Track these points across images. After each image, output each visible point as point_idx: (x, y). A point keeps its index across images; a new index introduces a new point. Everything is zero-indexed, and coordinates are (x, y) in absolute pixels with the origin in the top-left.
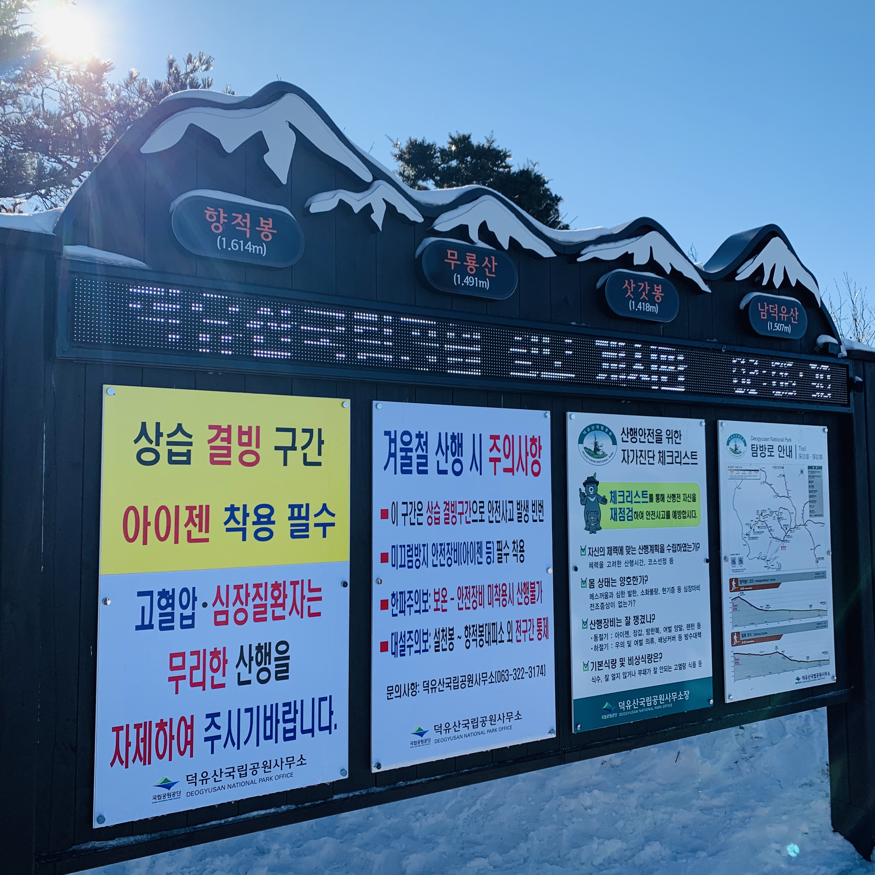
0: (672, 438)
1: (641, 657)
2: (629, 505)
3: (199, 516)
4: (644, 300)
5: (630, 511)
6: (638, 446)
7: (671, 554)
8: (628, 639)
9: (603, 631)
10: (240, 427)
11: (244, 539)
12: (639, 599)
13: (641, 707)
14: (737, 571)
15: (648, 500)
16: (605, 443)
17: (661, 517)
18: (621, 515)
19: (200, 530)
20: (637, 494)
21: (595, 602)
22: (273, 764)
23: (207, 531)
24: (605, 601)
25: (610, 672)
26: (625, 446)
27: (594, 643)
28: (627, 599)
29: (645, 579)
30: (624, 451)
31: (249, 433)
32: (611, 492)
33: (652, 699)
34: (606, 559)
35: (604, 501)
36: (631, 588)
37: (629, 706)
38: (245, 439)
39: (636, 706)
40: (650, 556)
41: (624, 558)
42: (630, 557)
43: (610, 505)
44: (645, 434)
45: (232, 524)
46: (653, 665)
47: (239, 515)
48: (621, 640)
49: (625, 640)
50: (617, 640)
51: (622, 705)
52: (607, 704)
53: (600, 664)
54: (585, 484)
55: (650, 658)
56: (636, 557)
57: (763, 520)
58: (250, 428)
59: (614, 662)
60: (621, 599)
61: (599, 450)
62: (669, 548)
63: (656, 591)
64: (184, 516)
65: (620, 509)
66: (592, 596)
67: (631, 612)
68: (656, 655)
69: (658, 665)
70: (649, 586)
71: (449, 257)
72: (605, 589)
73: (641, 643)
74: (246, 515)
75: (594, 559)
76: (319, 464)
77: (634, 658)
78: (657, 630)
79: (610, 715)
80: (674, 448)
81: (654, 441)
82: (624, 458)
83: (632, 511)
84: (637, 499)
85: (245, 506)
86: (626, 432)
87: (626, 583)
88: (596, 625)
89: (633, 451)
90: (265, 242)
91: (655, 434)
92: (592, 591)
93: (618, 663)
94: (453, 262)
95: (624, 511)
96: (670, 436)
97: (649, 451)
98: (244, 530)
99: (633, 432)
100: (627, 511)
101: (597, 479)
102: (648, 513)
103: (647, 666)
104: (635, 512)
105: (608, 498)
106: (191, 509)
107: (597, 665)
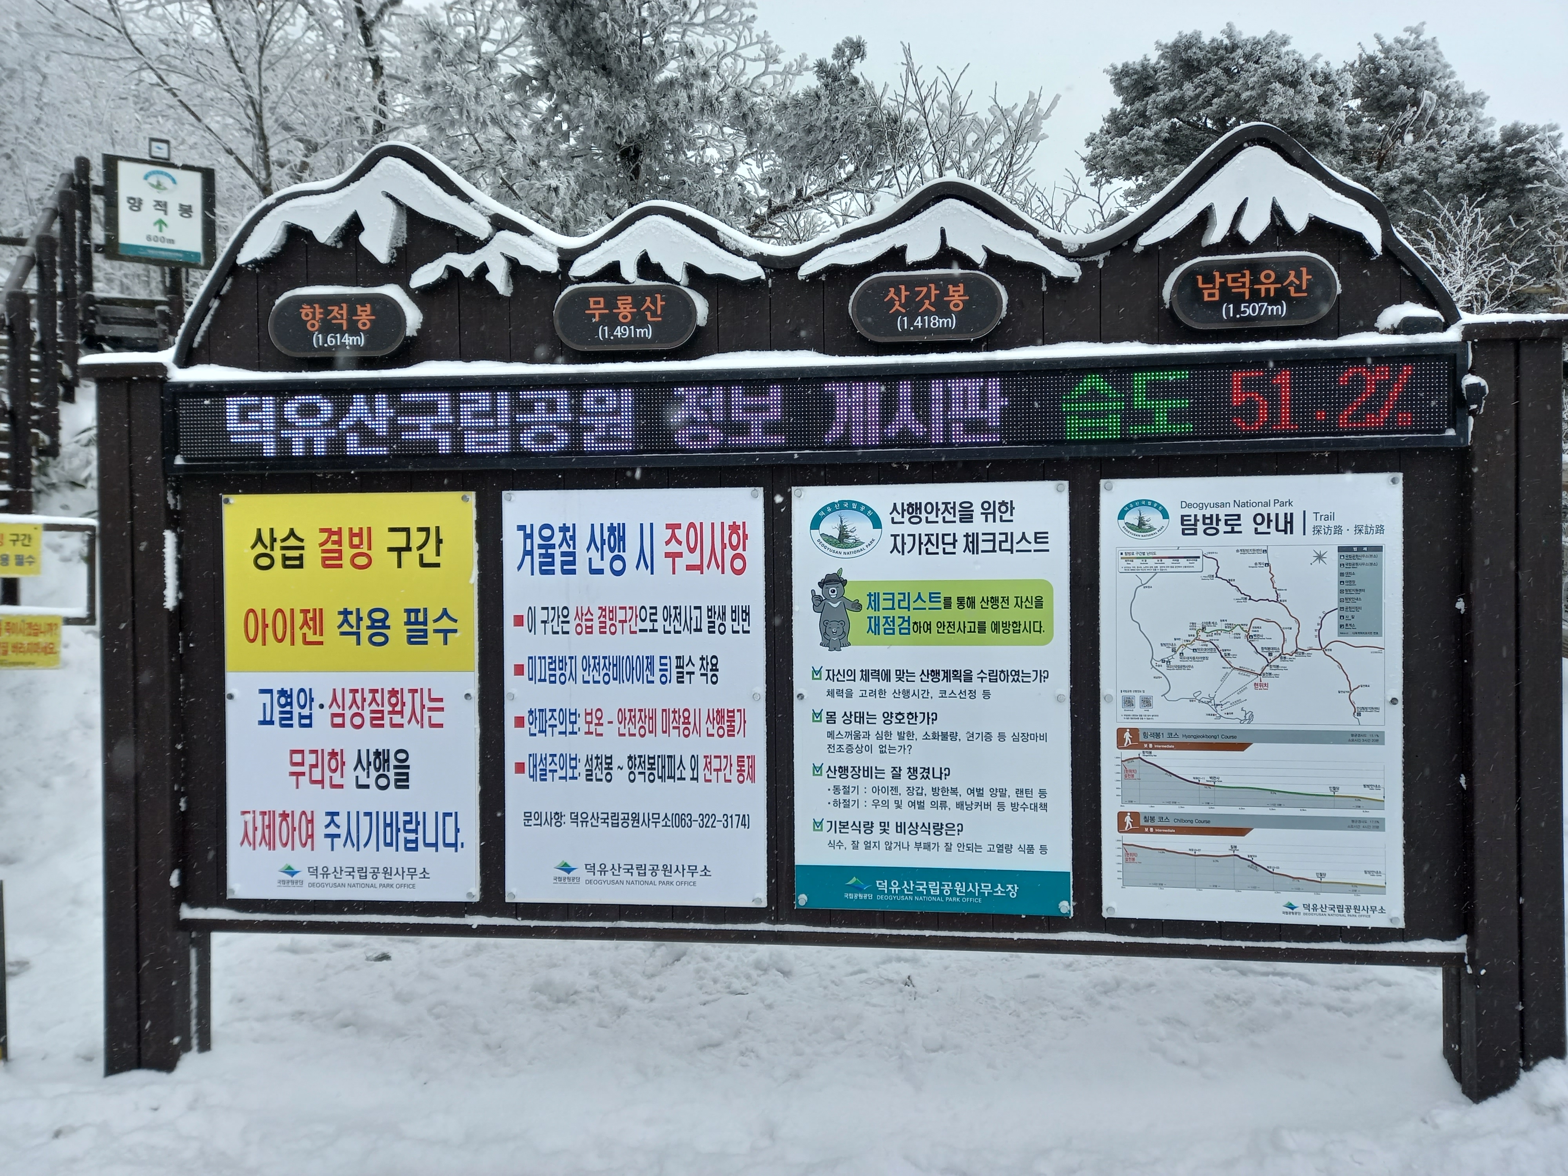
0: (994, 513)
1: (920, 825)
2: (905, 613)
3: (314, 619)
4: (928, 313)
5: (904, 621)
6: (923, 529)
7: (987, 684)
8: (897, 798)
9: (850, 782)
10: (351, 529)
11: (358, 643)
12: (919, 744)
13: (916, 893)
14: (1135, 717)
15: (941, 605)
16: (860, 527)
17: (967, 629)
18: (887, 626)
19: (315, 633)
20: (919, 596)
21: (837, 742)
22: (394, 872)
23: (321, 635)
24: (855, 743)
25: (862, 837)
26: (898, 529)
27: (832, 797)
28: (895, 741)
29: (930, 718)
30: (895, 536)
31: (360, 535)
32: (870, 595)
33: (941, 885)
34: (859, 685)
35: (857, 606)
36: (905, 728)
37: (895, 888)
38: (356, 541)
39: (909, 890)
40: (943, 685)
41: (894, 685)
42: (903, 686)
43: (866, 612)
44: (938, 510)
45: (345, 628)
46: (943, 839)
47: (352, 619)
48: (882, 797)
49: (892, 798)
50: (875, 796)
51: (882, 885)
52: (854, 879)
53: (844, 825)
54: (821, 584)
55: (938, 828)
56: (917, 685)
57: (1208, 639)
58: (361, 529)
59: (869, 827)
60: (884, 742)
61: (848, 537)
62: (982, 675)
63: (954, 736)
64: (299, 619)
65: (886, 618)
66: (831, 734)
67: (904, 761)
68: (950, 827)
69: (954, 840)
70: (937, 726)
71: (592, 306)
72: (854, 727)
73: (921, 805)
74: (359, 619)
75: (835, 686)
76: (437, 565)
77: (907, 825)
78: (954, 791)
79: (860, 896)
80: (998, 527)
81: (957, 519)
82: (895, 546)
83: (908, 621)
84: (919, 604)
85: (358, 610)
86: (900, 509)
87: (894, 720)
88: (838, 774)
89: (914, 536)
90: (363, 331)
91: (958, 508)
92: (831, 727)
93: (877, 828)
94: (597, 312)
95: (893, 621)
96: (991, 510)
97: (943, 535)
98: (358, 634)
99: (914, 509)
100: (898, 621)
101: (844, 576)
102: (940, 624)
103: (932, 839)
104: (915, 623)
105: (864, 602)
106: (305, 612)
107: (838, 826)
